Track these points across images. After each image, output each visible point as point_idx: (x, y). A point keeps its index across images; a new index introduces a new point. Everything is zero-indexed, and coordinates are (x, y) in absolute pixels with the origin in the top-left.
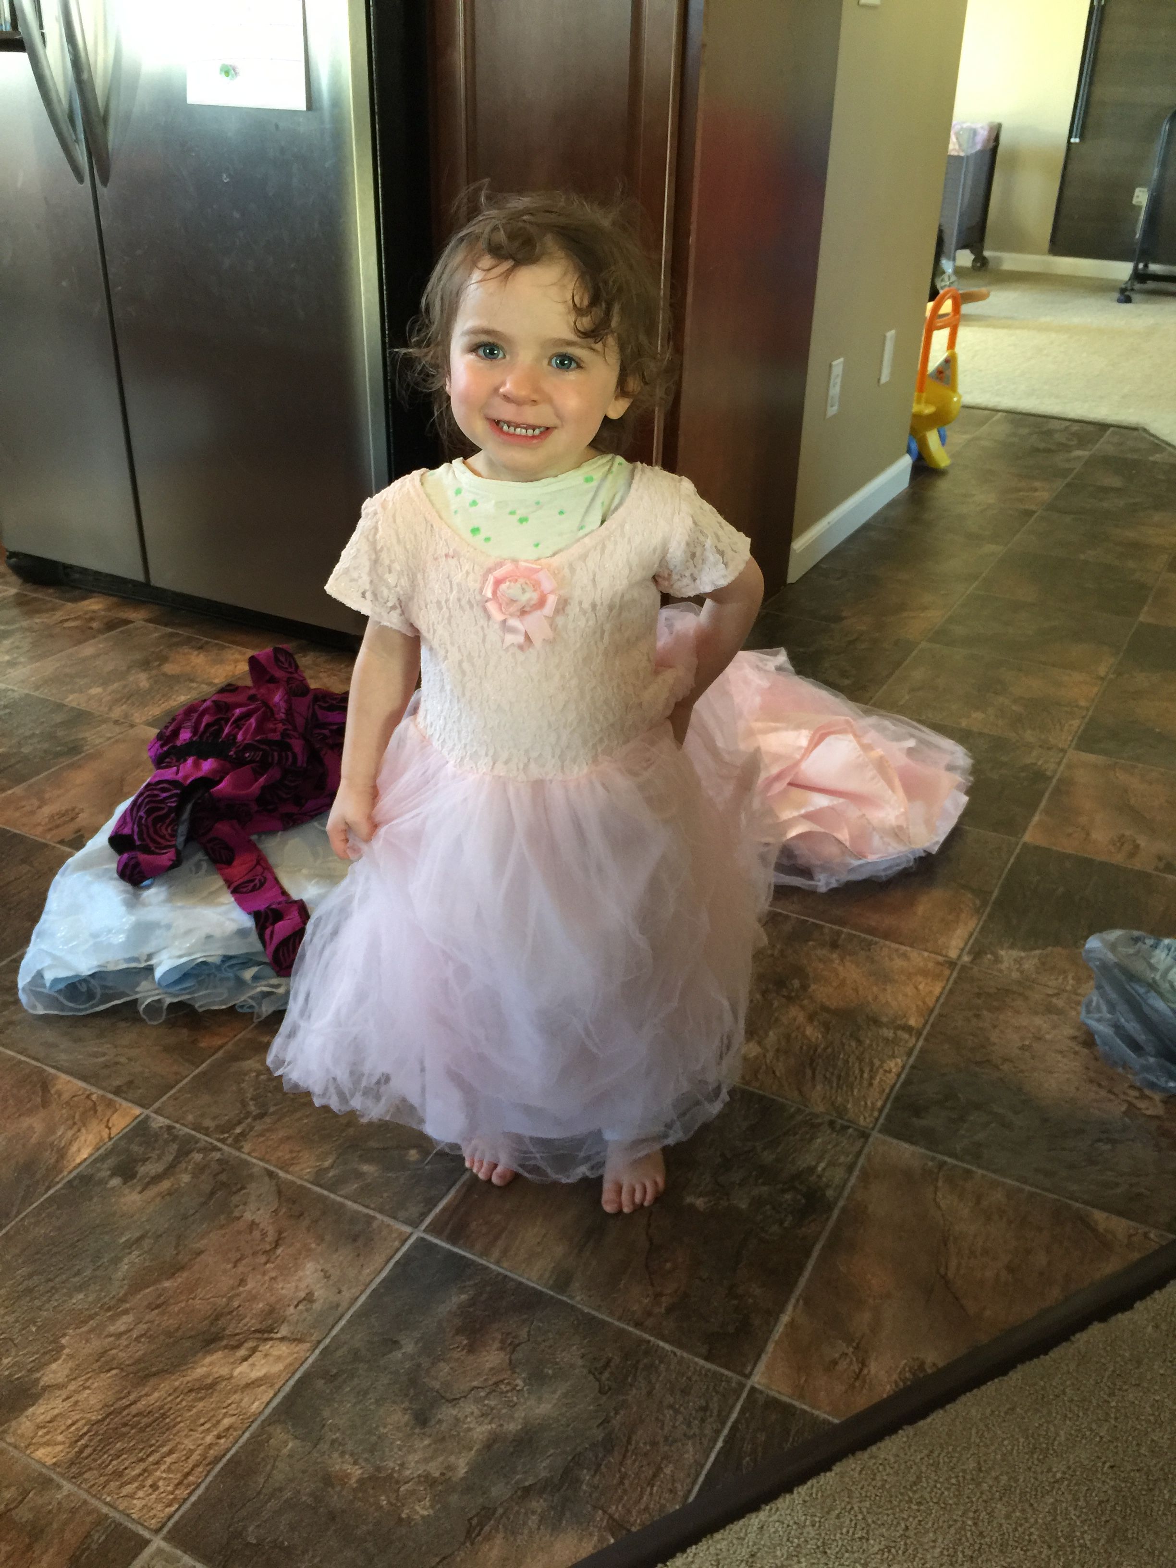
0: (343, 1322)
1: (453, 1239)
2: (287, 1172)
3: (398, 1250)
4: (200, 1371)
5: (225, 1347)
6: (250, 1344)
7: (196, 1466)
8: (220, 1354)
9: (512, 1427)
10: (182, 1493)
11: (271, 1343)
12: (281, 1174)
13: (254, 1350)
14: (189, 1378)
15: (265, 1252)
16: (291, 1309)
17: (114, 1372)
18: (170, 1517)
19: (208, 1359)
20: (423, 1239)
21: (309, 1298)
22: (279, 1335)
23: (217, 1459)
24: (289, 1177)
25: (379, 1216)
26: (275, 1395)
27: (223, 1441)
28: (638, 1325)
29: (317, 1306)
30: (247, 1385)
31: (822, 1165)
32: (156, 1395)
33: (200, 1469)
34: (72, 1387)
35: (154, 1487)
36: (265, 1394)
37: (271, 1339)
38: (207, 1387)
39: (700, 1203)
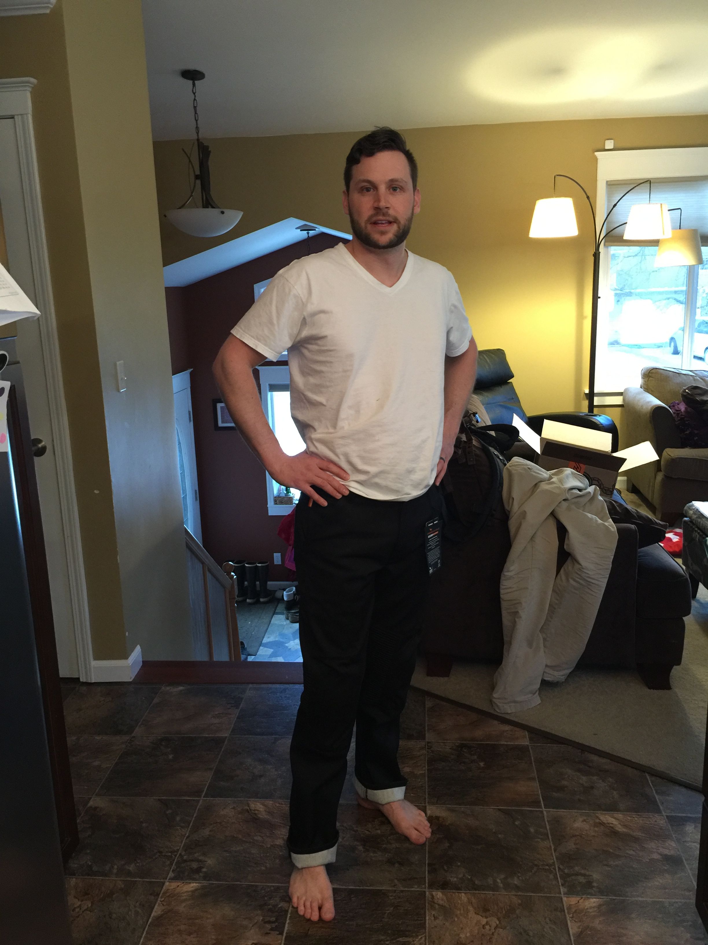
0: (584, 811)
1: (540, 802)
2: (551, 847)
3: (552, 811)
4: (624, 830)
5: (613, 829)
6: (608, 825)
7: (644, 818)
8: (617, 829)
9: (578, 774)
10: (651, 816)
11: (604, 822)
12: (553, 847)
13: (608, 823)
14: (628, 831)
15: (581, 837)
16: (591, 822)
17: (642, 845)
18: (658, 815)
19: (620, 830)
20: (545, 808)
21: (584, 821)
22: (600, 821)
23: (638, 815)
24: (552, 845)
25: (546, 820)
26: (614, 813)
27: (634, 816)
28: (531, 763)
29: (585, 818)
30: (618, 820)
31: (447, 747)
32: (638, 834)
33: (643, 816)
34: (655, 850)
35: (656, 821)
36: (616, 815)
37: (602, 822)
38: (625, 826)
39: (482, 764)
